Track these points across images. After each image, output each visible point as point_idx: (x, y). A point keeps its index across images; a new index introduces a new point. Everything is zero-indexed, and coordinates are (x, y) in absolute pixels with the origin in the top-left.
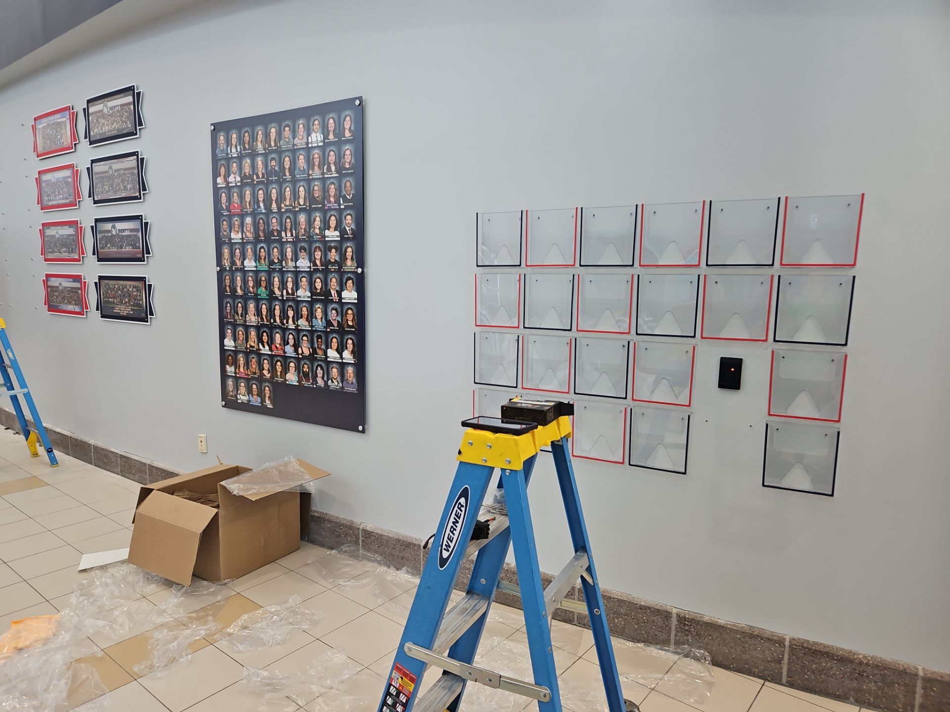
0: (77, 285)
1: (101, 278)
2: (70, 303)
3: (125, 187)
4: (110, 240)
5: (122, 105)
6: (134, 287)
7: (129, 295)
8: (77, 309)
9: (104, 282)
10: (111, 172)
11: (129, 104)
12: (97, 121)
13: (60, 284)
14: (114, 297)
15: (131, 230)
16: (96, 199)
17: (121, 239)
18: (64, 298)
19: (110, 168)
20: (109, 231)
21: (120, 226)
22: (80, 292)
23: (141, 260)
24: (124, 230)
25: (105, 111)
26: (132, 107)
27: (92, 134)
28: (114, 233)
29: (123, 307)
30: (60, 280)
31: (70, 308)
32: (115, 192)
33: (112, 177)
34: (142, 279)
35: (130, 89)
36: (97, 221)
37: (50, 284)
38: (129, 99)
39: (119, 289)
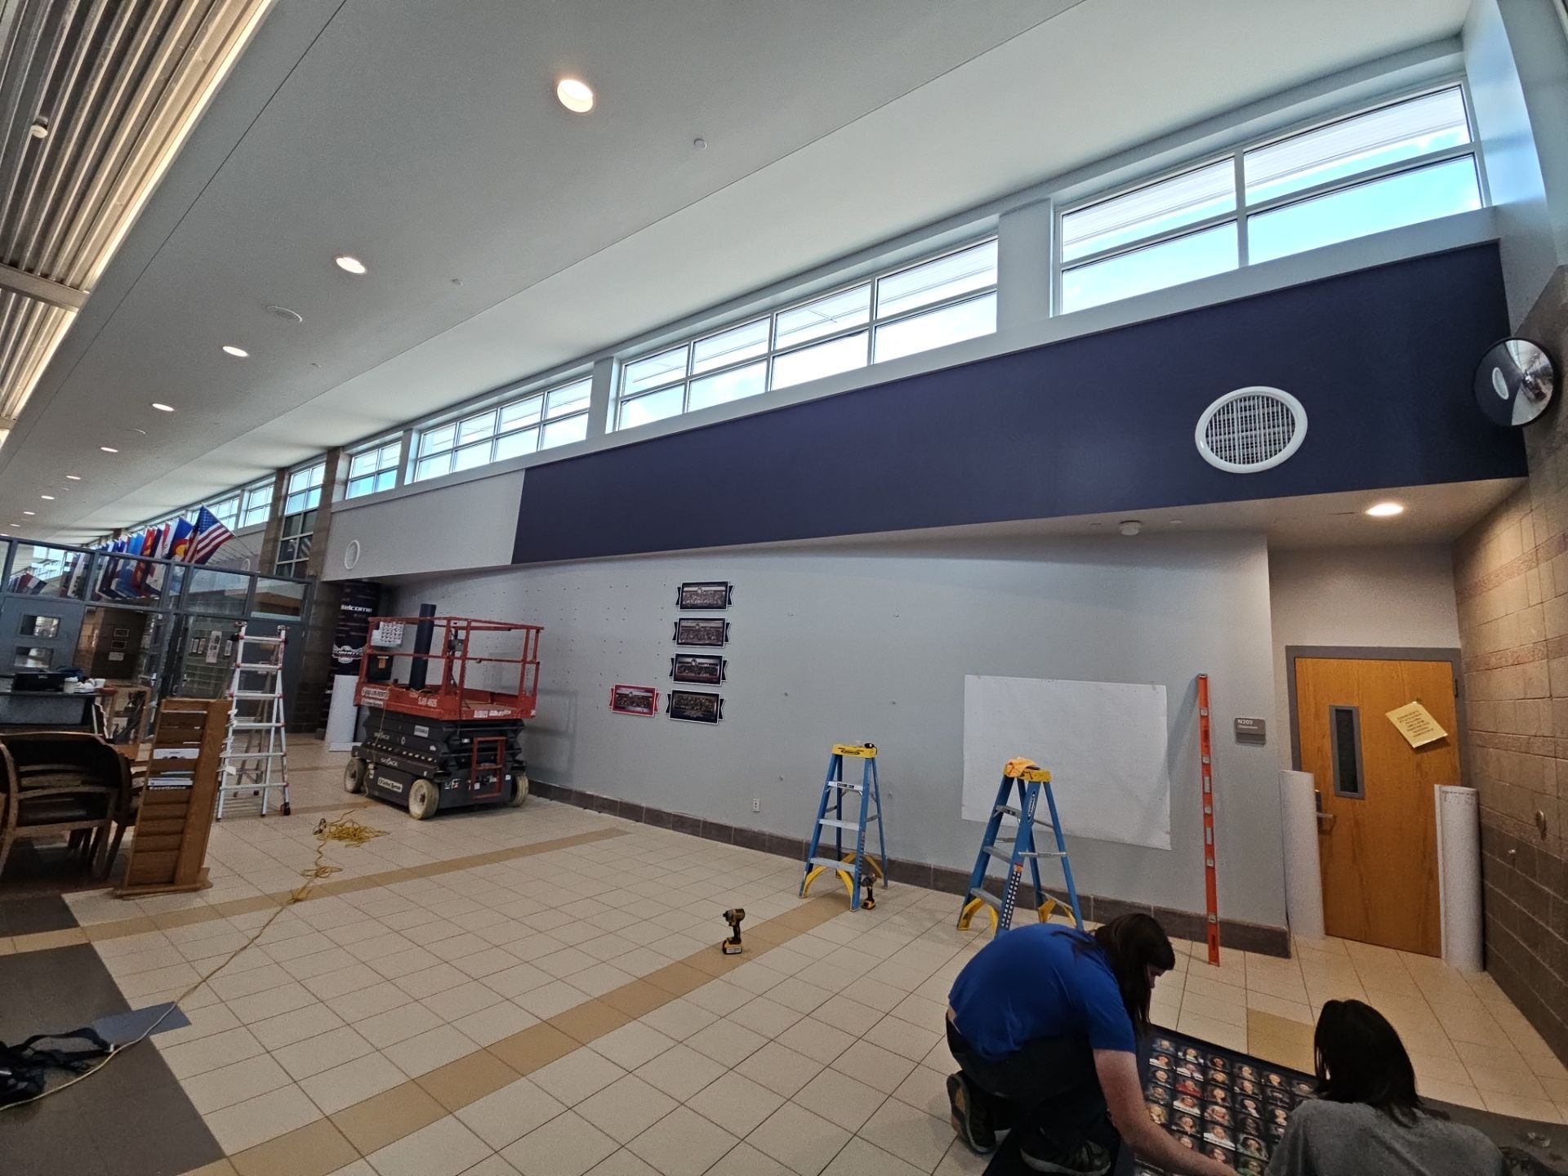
0: (650, 694)
1: (674, 692)
2: (638, 706)
3: (709, 638)
4: (690, 668)
5: (715, 591)
6: (707, 699)
7: (701, 705)
8: (645, 710)
9: (677, 695)
10: (697, 627)
11: (723, 591)
12: (691, 596)
13: (631, 693)
14: (687, 705)
15: (710, 664)
16: (680, 641)
17: (700, 668)
18: (633, 702)
19: (698, 625)
20: (689, 663)
21: (699, 660)
22: (651, 699)
23: (718, 682)
24: (703, 664)
25: (699, 591)
26: (724, 593)
27: (684, 603)
28: (694, 664)
29: (693, 712)
30: (632, 690)
31: (639, 709)
32: (700, 640)
33: (699, 630)
34: (717, 696)
35: (725, 584)
36: (678, 655)
37: (618, 691)
38: (723, 588)
39: (692, 700)
